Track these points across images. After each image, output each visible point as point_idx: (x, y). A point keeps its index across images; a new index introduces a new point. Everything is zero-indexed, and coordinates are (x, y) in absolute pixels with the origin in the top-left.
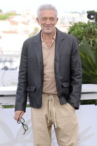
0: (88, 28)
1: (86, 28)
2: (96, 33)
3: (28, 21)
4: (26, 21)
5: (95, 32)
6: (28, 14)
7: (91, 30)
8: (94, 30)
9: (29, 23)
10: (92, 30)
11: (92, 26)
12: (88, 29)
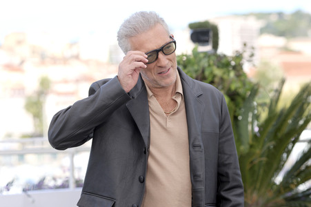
0: (196, 67)
1: (190, 68)
2: (217, 80)
3: (22, 62)
4: (16, 61)
5: (214, 76)
6: (19, 42)
7: (203, 72)
8: (212, 73)
9: (25, 66)
10: (207, 73)
11: (204, 63)
12: (196, 71)
